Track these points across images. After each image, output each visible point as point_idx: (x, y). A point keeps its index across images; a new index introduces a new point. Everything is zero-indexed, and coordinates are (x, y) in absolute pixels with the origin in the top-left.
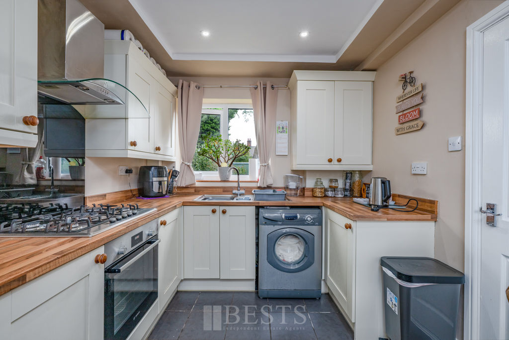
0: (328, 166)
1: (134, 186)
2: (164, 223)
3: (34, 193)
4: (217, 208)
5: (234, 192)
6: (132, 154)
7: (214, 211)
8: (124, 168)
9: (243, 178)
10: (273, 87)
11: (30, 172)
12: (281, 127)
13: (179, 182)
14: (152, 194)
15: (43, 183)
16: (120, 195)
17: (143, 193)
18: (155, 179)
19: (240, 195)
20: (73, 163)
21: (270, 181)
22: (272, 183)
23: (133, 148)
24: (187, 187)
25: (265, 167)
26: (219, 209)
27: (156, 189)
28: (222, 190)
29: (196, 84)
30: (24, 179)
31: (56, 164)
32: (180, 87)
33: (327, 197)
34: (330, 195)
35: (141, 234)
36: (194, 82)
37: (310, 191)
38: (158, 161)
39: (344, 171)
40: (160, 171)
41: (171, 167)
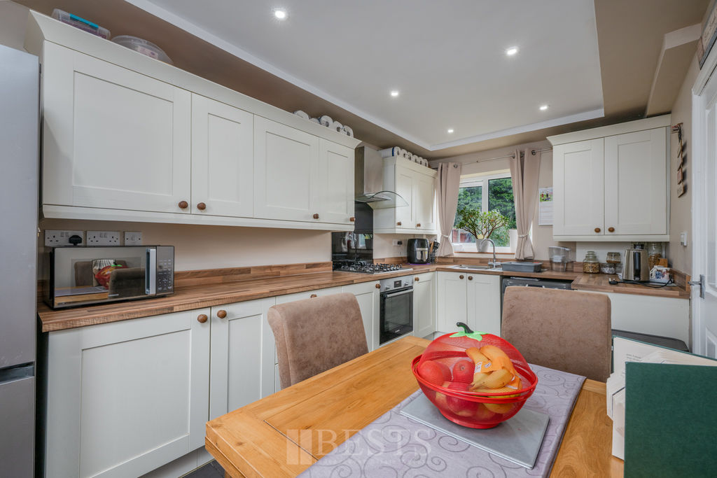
0: (596, 237)
1: (404, 254)
2: (417, 279)
3: (346, 257)
4: (464, 274)
5: (490, 263)
6: (399, 231)
7: (462, 277)
8: (397, 241)
9: (499, 249)
10: (533, 153)
11: (344, 244)
12: (545, 194)
13: (439, 253)
14: (416, 261)
15: (352, 251)
16: (393, 260)
17: (410, 260)
18: (418, 249)
19: (496, 266)
20: (367, 237)
21: (529, 254)
22: (532, 255)
23: (399, 226)
24: (445, 258)
25: (524, 239)
26: (466, 276)
27: (418, 257)
28: (478, 261)
29: (453, 164)
30: (341, 248)
31: (357, 238)
32: (439, 169)
33: (603, 273)
34: (607, 272)
35: (400, 282)
36: (452, 162)
37: (580, 266)
38: (423, 235)
39: (632, 242)
40: (422, 243)
41: (433, 240)
